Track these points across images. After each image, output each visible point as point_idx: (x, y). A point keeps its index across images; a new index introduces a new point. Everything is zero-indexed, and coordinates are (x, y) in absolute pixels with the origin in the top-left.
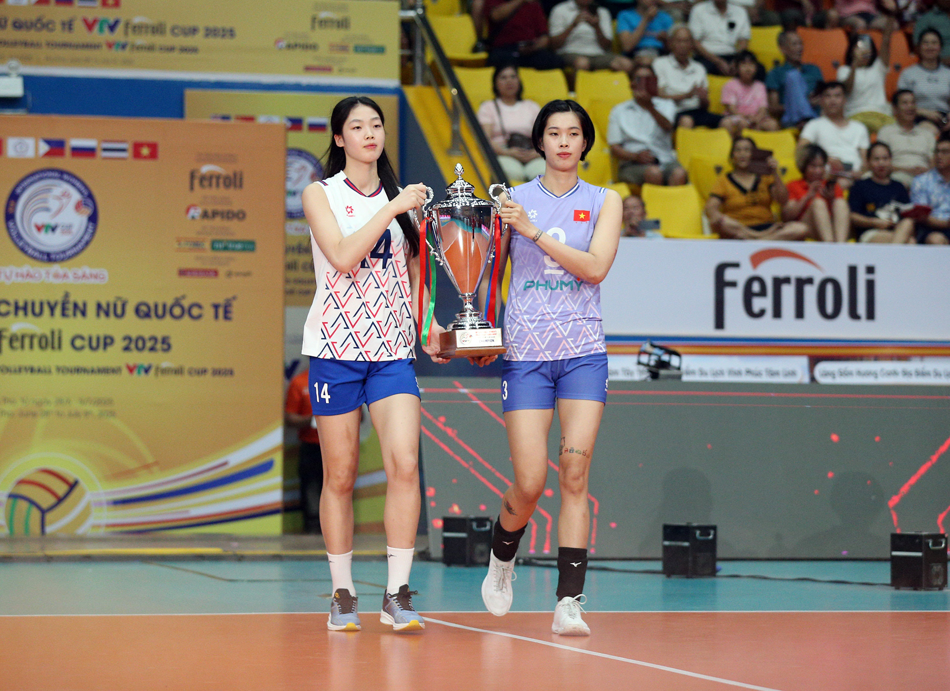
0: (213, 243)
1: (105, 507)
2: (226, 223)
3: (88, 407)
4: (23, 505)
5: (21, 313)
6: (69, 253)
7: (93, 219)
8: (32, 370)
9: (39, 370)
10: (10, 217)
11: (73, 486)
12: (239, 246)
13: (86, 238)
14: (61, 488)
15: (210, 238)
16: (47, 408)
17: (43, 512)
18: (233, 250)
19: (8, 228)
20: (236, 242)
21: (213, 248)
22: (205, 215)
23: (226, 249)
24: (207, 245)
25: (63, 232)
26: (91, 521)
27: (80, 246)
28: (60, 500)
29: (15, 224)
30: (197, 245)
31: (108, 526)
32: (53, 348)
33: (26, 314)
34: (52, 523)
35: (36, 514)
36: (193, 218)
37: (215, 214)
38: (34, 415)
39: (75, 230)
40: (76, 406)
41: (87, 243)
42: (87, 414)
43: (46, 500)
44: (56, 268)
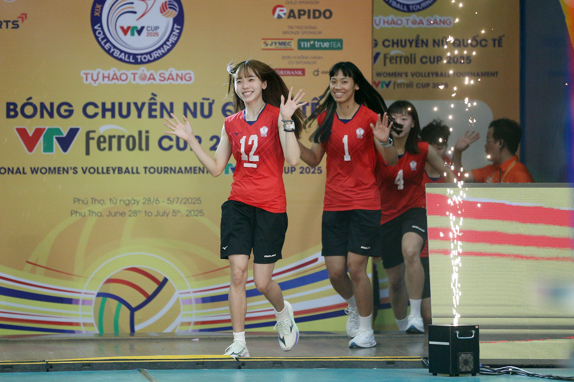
0: (300, 41)
1: (194, 305)
2: (313, 22)
3: (176, 206)
4: (114, 303)
5: (108, 114)
6: (155, 55)
7: (179, 20)
8: (120, 170)
9: (127, 171)
10: (96, 20)
11: (162, 284)
12: (326, 45)
13: (173, 39)
14: (150, 287)
15: (297, 37)
16: (135, 207)
17: (133, 310)
18: (320, 48)
19: (94, 31)
20: (324, 41)
21: (300, 48)
22: (291, 14)
23: (313, 47)
24: (294, 44)
25: (149, 35)
26: (180, 319)
27: (166, 48)
28: (149, 298)
29: (101, 26)
30: (283, 44)
31: (197, 323)
32: (141, 149)
33: (113, 116)
34: (141, 321)
35: (125, 312)
36: (279, 17)
37: (302, 12)
38: (123, 214)
39: (160, 31)
40: (164, 205)
41: (174, 45)
42: (175, 213)
43: (136, 299)
44: (142, 69)
